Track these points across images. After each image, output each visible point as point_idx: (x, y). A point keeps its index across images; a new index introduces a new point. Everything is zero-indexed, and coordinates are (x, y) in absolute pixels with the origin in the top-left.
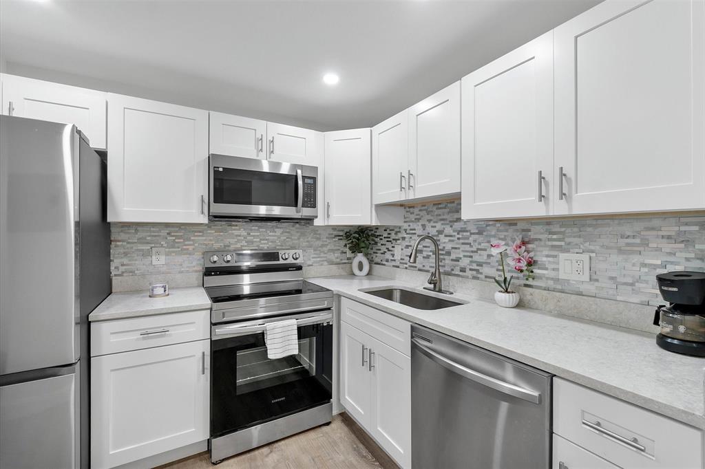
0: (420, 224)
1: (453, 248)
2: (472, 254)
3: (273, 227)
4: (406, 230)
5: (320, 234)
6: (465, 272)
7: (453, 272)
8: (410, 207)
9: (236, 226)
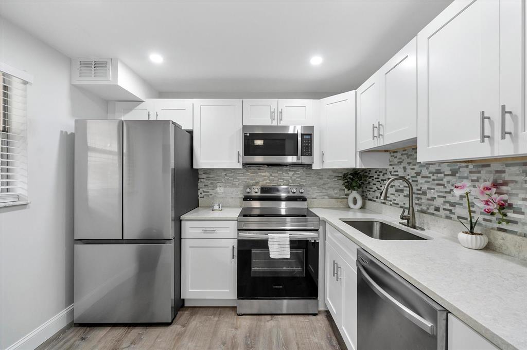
0: (402, 166)
1: (428, 188)
2: (445, 195)
3: (287, 170)
4: (391, 172)
5: (322, 175)
6: (439, 211)
7: (429, 211)
8: (394, 152)
9: (263, 170)
